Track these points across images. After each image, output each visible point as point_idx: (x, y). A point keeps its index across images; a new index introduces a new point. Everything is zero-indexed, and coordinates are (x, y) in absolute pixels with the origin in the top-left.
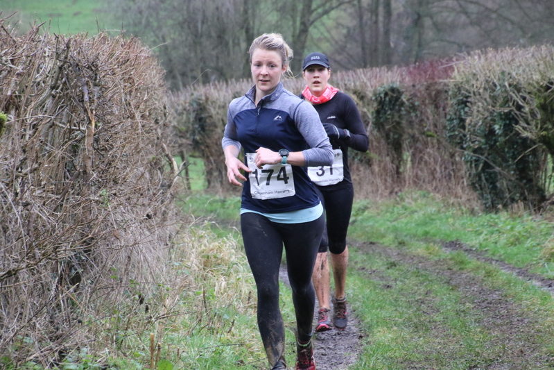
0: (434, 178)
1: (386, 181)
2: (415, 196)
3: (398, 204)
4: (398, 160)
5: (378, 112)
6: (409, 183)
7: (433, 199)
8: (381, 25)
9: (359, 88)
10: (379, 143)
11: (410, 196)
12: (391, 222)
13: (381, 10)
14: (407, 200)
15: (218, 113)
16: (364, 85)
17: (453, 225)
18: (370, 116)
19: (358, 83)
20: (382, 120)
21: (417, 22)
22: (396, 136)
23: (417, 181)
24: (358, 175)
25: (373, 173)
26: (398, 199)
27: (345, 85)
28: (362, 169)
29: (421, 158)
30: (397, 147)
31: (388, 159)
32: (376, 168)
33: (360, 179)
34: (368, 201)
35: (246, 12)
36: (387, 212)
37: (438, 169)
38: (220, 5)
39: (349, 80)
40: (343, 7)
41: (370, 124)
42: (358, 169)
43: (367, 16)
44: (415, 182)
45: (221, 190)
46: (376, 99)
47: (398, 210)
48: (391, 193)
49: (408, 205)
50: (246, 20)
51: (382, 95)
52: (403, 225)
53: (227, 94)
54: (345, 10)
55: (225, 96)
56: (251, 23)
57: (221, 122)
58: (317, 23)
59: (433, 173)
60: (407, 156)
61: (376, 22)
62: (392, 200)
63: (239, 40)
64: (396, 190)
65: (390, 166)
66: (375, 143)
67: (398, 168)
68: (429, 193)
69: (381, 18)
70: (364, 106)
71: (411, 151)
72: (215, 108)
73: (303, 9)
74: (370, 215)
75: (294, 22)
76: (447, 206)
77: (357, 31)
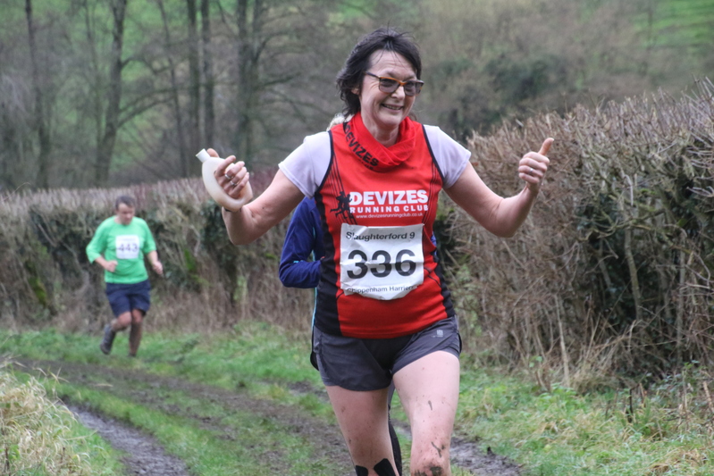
0: (275, 307)
1: (218, 311)
2: (253, 328)
3: (234, 338)
4: (232, 287)
5: (207, 230)
6: (247, 313)
7: (275, 332)
8: (202, 128)
9: (184, 201)
10: (209, 265)
11: (247, 329)
12: (225, 359)
13: (202, 112)
14: (244, 334)
15: (10, 230)
16: (190, 198)
17: (299, 363)
18: (198, 233)
19: (183, 196)
20: (212, 239)
21: (245, 125)
22: (229, 258)
23: (255, 311)
24: (184, 304)
25: (202, 301)
26: (234, 332)
27: (168, 197)
28: (189, 296)
29: (260, 285)
30: (230, 271)
31: (220, 285)
32: (206, 296)
33: (188, 309)
34: (197, 335)
35: (39, 110)
36: (220, 347)
37: (280, 296)
38: (6, 102)
39: (172, 192)
40: (157, 106)
41: (199, 243)
42: (184, 297)
43: (186, 118)
44: (252, 312)
45: (14, 324)
46: (205, 214)
47: (234, 344)
48: (224, 325)
49: (244, 339)
50: (39, 120)
51: (213, 210)
52: (240, 363)
53: (21, 208)
54: (160, 110)
55: (18, 209)
56: (46, 124)
57: (14, 242)
58: (126, 125)
59: (274, 301)
60: (242, 281)
61: (197, 125)
62: (226, 334)
63: (31, 142)
64: (231, 321)
65: (222, 293)
66: (204, 267)
67: (232, 295)
68: (269, 324)
69: (202, 120)
70: (191, 223)
71: (248, 275)
72: (6, 225)
73: (110, 108)
74: (201, 351)
75: (99, 123)
76: (292, 340)
77: (175, 134)
